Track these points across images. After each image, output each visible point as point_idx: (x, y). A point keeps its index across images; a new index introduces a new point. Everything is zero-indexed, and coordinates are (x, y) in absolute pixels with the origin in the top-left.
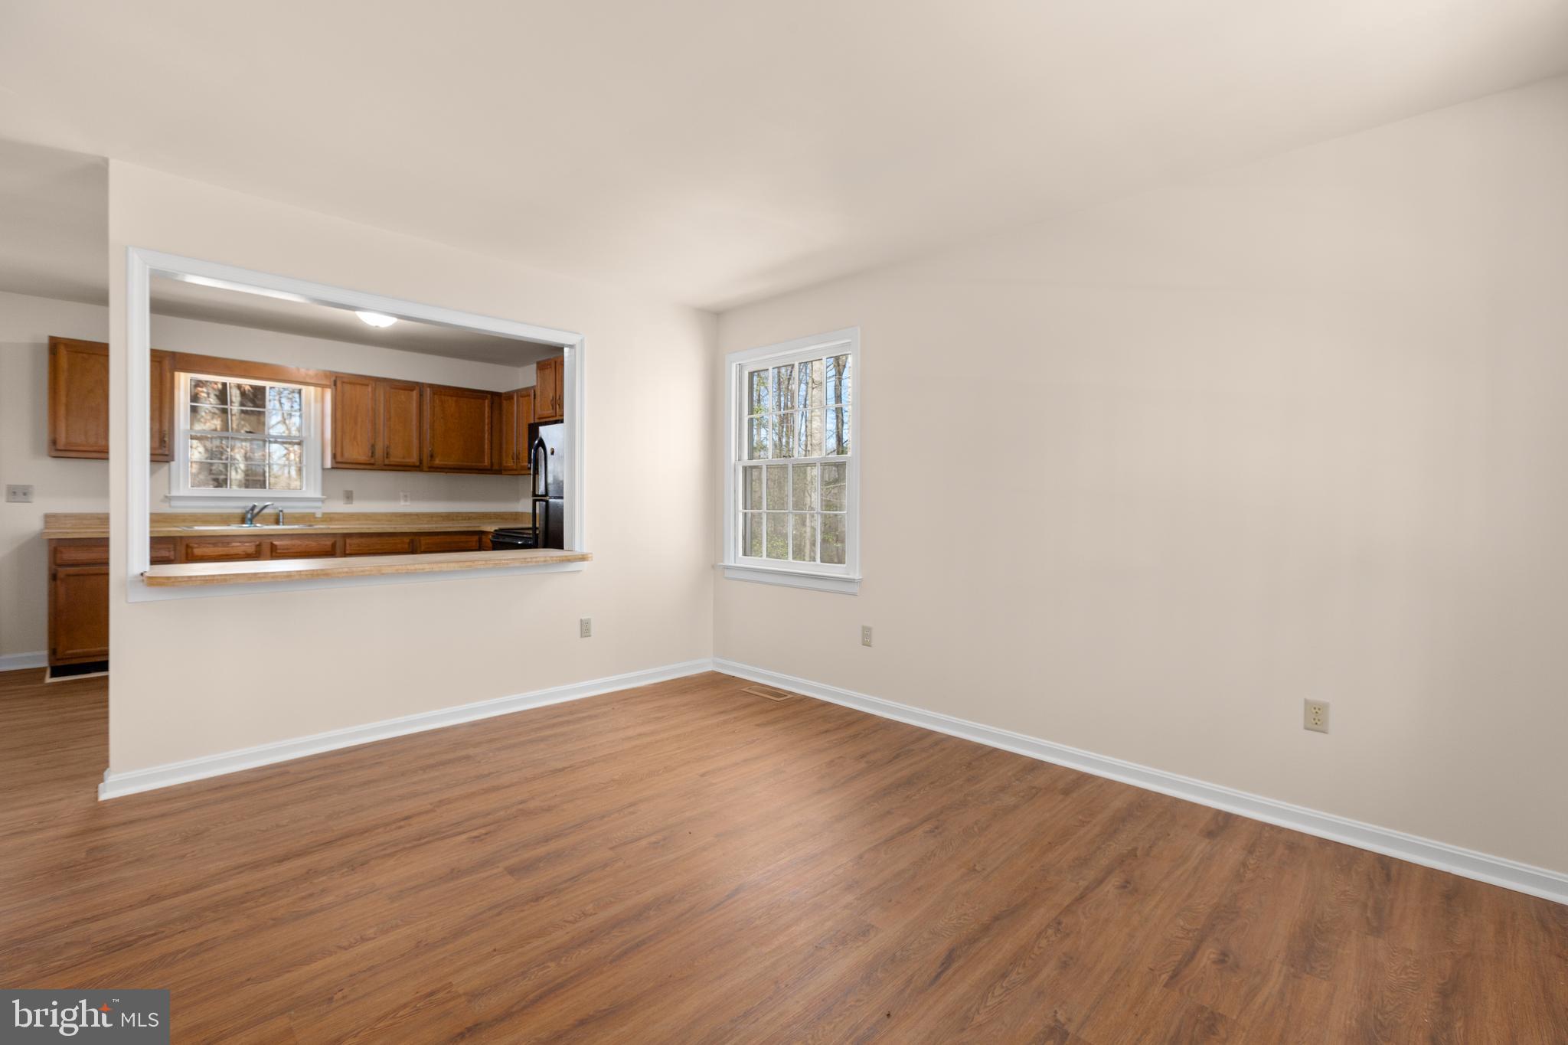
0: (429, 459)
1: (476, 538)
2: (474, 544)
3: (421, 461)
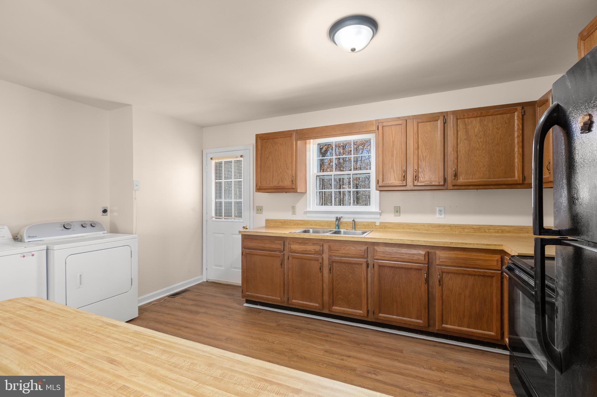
0: (453, 178)
1: (498, 257)
2: (495, 263)
3: (445, 180)
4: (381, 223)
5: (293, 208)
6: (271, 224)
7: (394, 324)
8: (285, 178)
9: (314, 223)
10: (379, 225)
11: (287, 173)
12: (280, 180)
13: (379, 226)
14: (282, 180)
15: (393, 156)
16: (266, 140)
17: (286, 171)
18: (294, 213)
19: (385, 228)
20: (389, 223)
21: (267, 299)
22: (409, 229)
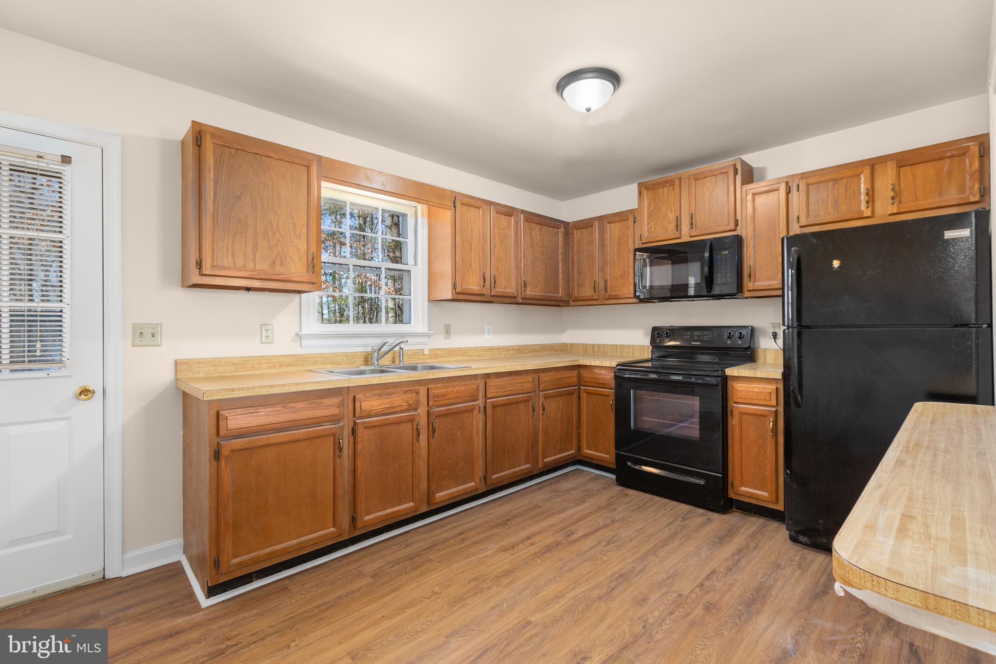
4: (430, 350)
5: (264, 326)
6: (198, 372)
7: (505, 483)
8: (291, 258)
9: (321, 359)
10: (428, 353)
11: (295, 246)
12: (276, 259)
13: (428, 355)
14: (281, 260)
15: (471, 250)
16: (233, 151)
17: (292, 242)
18: (267, 340)
19: (436, 357)
20: (440, 349)
21: (300, 546)
22: (462, 356)
